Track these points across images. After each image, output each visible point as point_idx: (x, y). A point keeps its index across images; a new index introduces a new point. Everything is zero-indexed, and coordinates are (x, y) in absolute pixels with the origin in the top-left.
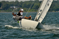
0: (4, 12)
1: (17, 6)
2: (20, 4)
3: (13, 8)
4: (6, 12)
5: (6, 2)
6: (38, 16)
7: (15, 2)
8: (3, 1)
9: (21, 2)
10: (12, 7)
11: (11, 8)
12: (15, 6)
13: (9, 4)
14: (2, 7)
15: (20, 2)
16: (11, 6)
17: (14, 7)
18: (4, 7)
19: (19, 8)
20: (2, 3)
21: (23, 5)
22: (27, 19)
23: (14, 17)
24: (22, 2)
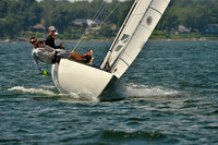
3: (85, 25)
6: (113, 55)
10: (80, 23)
11: (79, 26)
14: (43, 21)
16: (79, 17)
17: (90, 22)
18: (51, 21)
19: (105, 25)
22: (77, 61)
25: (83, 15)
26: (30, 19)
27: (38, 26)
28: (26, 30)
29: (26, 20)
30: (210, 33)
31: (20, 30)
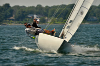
0: (18, 24)
1: (39, 14)
2: (45, 11)
4: (21, 24)
5: (21, 7)
6: (66, 30)
7: (37, 8)
8: (15, 6)
9: (47, 6)
10: (31, 16)
11: (30, 18)
12: (37, 15)
13: (26, 11)
14: (14, 16)
15: (44, 7)
16: (30, 14)
17: (35, 16)
18: (17, 15)
19: (42, 17)
20: (14, 9)
21: (49, 13)
23: (28, 29)
24: (47, 8)
25: (32, 13)
26: (8, 15)
27: (11, 18)
28: (6, 20)
29: (6, 15)
30: (90, 21)
31: (3, 20)
